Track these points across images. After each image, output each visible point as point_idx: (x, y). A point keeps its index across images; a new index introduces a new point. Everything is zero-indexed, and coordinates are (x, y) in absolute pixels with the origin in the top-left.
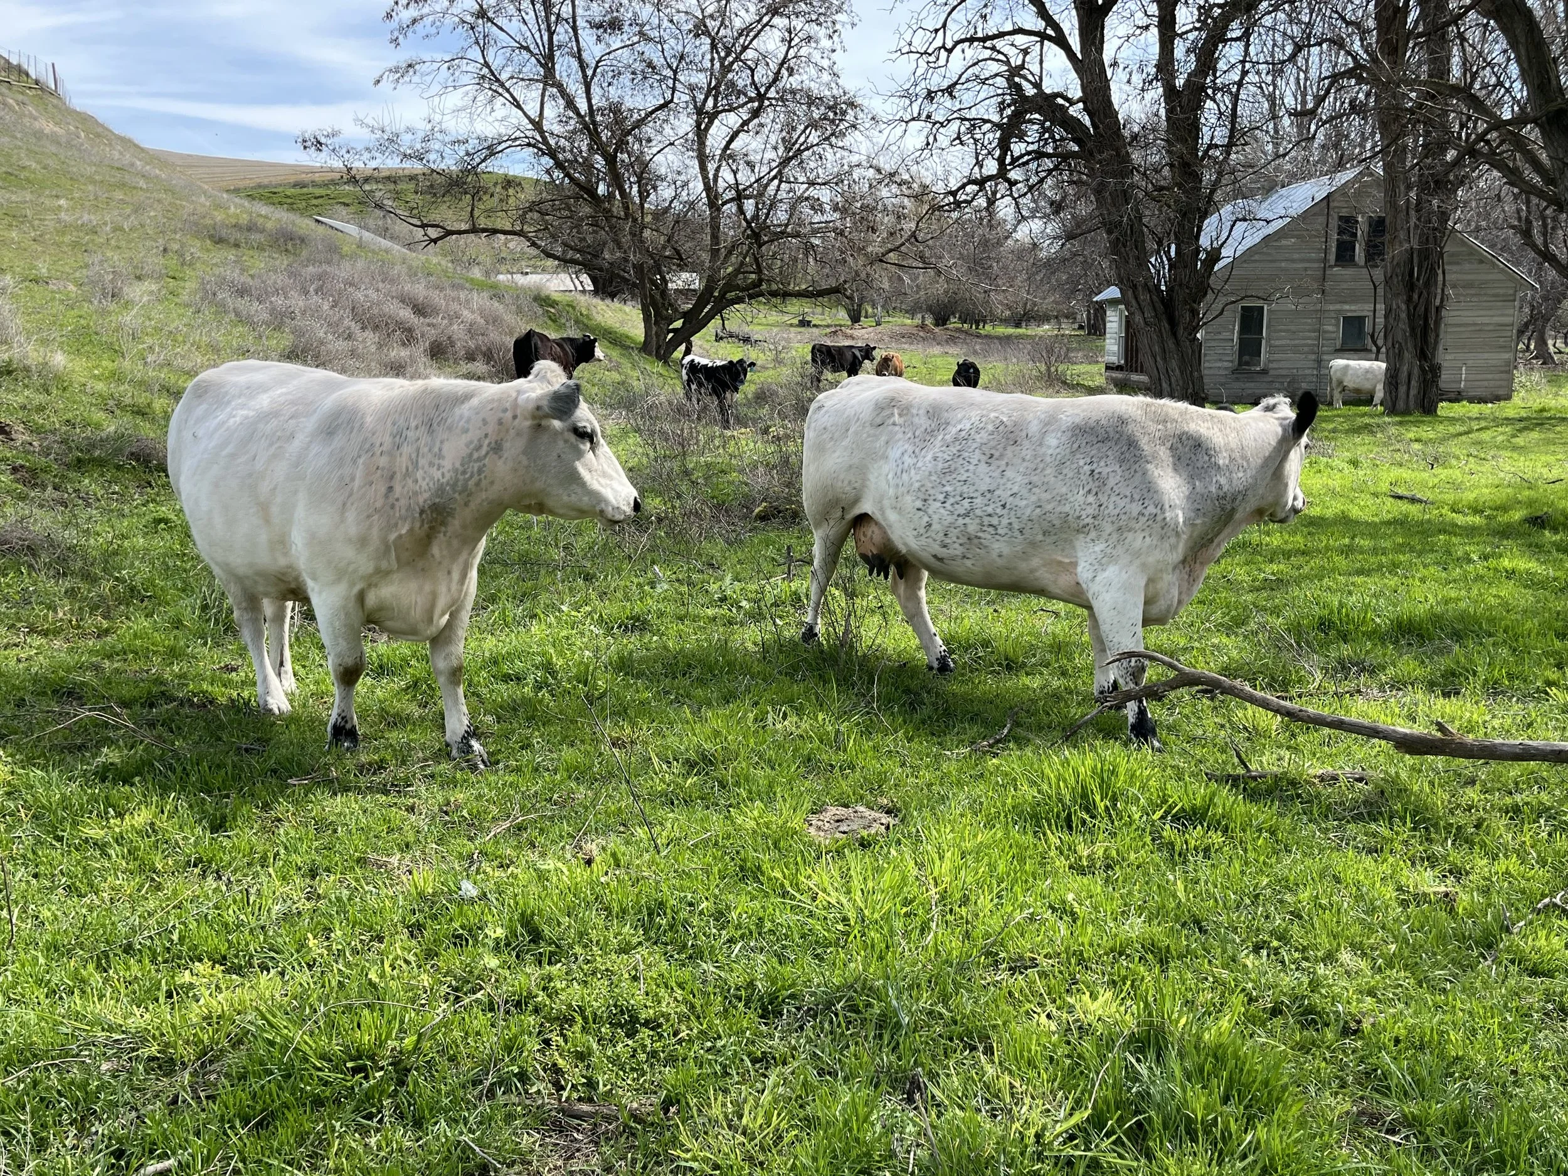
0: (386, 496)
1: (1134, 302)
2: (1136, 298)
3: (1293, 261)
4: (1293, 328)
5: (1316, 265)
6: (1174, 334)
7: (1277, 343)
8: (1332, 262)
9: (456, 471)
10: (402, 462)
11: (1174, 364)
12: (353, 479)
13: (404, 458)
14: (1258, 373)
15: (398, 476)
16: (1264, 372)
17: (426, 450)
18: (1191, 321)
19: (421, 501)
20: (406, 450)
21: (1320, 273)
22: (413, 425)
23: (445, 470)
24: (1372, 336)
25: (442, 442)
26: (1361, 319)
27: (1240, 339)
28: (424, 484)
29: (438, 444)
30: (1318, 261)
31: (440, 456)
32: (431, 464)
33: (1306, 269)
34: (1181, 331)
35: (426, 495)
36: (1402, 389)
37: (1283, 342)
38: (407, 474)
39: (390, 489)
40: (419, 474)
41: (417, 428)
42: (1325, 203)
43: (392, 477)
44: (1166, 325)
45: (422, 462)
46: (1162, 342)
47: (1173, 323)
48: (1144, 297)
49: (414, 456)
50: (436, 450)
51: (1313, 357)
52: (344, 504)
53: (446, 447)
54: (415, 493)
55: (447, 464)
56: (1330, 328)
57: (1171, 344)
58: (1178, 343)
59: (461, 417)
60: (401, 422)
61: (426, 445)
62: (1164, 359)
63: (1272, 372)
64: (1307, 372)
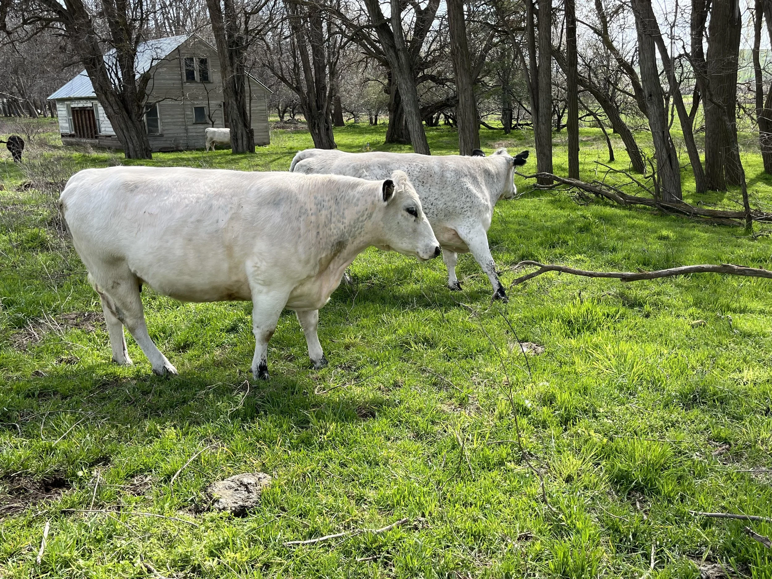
0: (317, 237)
1: (106, 101)
2: (107, 99)
3: (167, 79)
4: (172, 113)
5: (177, 82)
6: (130, 118)
7: (166, 121)
8: (185, 80)
9: (350, 225)
10: (323, 219)
11: (133, 133)
12: (299, 229)
13: (323, 217)
14: (158, 136)
15: (321, 226)
16: (162, 135)
17: (336, 213)
18: (138, 111)
19: (332, 240)
20: (324, 212)
21: (180, 86)
22: (327, 199)
23: (346, 225)
24: (209, 116)
25: (344, 209)
26: (202, 108)
27: (147, 119)
28: (335, 231)
29: (342, 210)
30: (179, 80)
31: (343, 217)
32: (339, 221)
33: (174, 84)
34: (133, 116)
35: (335, 237)
36: (240, 142)
37: (169, 120)
38: (326, 225)
39: (318, 233)
40: (332, 226)
41: (329, 201)
42: (177, 51)
43: (318, 227)
44: (125, 113)
45: (334, 219)
46: (125, 122)
47: (129, 113)
48: (111, 99)
49: (329, 216)
50: (341, 213)
51: (184, 127)
52: (297, 243)
53: (346, 212)
54: (330, 236)
55: (346, 221)
56: (189, 113)
57: (130, 123)
58: (133, 122)
59: (354, 196)
60: (319, 197)
61: (335, 210)
62: (128, 131)
63: (165, 136)
64: (182, 135)
